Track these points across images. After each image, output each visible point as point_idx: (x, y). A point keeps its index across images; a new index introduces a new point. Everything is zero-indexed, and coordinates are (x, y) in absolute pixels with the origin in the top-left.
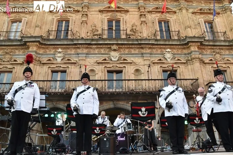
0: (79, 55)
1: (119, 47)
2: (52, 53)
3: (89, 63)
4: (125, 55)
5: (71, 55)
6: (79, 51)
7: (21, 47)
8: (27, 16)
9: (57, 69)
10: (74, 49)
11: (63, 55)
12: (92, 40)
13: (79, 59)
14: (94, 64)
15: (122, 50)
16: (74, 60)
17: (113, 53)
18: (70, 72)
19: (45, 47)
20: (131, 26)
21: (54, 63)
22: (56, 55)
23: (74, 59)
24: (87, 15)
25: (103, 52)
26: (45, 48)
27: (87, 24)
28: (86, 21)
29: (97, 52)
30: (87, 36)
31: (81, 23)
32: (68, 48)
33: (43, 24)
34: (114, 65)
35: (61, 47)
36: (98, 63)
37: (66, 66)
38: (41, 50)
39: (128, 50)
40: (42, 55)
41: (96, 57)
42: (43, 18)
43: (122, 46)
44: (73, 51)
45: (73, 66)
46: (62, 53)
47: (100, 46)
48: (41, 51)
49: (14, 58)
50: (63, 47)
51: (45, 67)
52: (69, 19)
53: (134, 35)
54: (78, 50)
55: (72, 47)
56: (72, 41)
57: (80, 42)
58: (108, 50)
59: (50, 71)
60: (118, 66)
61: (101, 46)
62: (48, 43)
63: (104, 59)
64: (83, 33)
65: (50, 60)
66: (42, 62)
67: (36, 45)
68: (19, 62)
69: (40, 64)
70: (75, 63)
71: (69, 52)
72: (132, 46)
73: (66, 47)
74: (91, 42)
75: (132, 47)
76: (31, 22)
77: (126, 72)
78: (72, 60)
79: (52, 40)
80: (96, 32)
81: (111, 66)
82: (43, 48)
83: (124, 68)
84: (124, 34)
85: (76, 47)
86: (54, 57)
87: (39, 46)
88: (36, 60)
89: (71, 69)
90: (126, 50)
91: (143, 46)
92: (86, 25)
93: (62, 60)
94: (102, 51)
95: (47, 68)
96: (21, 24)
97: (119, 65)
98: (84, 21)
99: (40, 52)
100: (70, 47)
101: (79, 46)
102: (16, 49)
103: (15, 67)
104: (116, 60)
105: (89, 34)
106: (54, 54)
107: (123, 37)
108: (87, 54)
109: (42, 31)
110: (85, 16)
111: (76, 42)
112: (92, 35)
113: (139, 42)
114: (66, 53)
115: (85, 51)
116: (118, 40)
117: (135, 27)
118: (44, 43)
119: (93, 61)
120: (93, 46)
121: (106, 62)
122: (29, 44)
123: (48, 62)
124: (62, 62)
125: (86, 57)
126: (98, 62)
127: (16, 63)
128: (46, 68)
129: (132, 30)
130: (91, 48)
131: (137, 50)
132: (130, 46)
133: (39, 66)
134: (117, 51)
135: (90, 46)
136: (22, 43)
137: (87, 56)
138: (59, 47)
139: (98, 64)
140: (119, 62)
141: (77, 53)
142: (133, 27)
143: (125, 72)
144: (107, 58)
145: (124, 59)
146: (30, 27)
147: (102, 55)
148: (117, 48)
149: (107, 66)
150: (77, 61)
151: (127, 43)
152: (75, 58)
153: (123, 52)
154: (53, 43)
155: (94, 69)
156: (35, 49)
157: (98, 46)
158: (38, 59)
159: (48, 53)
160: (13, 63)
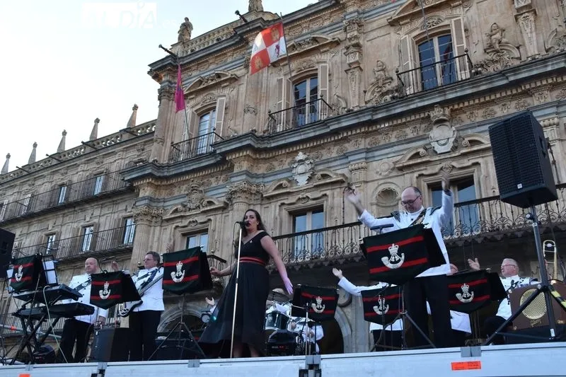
0: (351, 158)
1: (452, 110)
2: (286, 166)
3: (377, 173)
4: (475, 127)
5: (329, 162)
6: (349, 147)
7: (218, 169)
8: (226, 91)
9: (300, 205)
10: (335, 145)
11: (310, 167)
12: (373, 111)
13: (350, 167)
14: (390, 173)
15: (463, 116)
16: (337, 174)
17: (436, 133)
18: (332, 208)
19: (267, 157)
20: (485, 38)
21: (291, 191)
22: (294, 171)
23: (337, 172)
24: (358, 46)
25: (411, 136)
26: (269, 158)
27: (361, 69)
28: (357, 62)
29: (395, 140)
30: (366, 103)
31: (346, 71)
32: (320, 145)
33: (260, 101)
34: (443, 164)
35: (305, 147)
36: (401, 169)
37: (320, 195)
38: (260, 165)
39: (484, 110)
40: (264, 176)
41: (394, 152)
42: (260, 86)
43: (461, 105)
44: (334, 152)
45: (338, 190)
46: (307, 162)
47: (399, 122)
48: (262, 169)
49: (208, 198)
50: (308, 146)
51: (273, 206)
52: (317, 69)
53: (497, 61)
54: (347, 145)
55: (329, 140)
56: (326, 124)
57: (344, 124)
58: (423, 126)
59: (285, 213)
60: (457, 167)
61: (404, 120)
62: (273, 145)
63: (412, 153)
64: (354, 97)
65: (280, 186)
66: (264, 196)
67: (245, 156)
68: (217, 205)
69: (262, 200)
70: (342, 182)
71: (325, 155)
72: (493, 97)
73: (315, 144)
74: (372, 115)
75: (493, 100)
76: (236, 102)
77: (482, 177)
78: (331, 175)
79: (281, 134)
80: (387, 85)
81: (437, 169)
82: (265, 159)
83: (475, 168)
84: (465, 66)
85: (339, 140)
86: (292, 176)
87: (254, 157)
88: (251, 194)
89: (333, 198)
90: (476, 112)
91: (528, 87)
92: (357, 73)
93: (310, 179)
94: (409, 132)
95: (278, 208)
96: (215, 114)
97: (461, 161)
98: (351, 63)
99: (260, 172)
100: (326, 141)
101: (345, 135)
102: (211, 175)
103: (211, 218)
104: (448, 148)
105: (368, 96)
106: (290, 170)
107: (463, 75)
108: (368, 151)
109: (259, 120)
110: (352, 49)
111: (336, 126)
112: (378, 95)
113: (512, 78)
114: (317, 160)
115: (364, 143)
116: (445, 92)
117: (498, 36)
118: (263, 146)
119: (386, 167)
120: (383, 126)
121: (419, 161)
122: (230, 158)
123: (277, 192)
124: (311, 185)
125: (366, 158)
126: (397, 166)
127: (212, 207)
128: (275, 207)
129: (489, 48)
130: (377, 132)
131: (513, 104)
132: (488, 99)
133: (259, 206)
134: (447, 123)
135: (374, 128)
136: (218, 159)
137: (370, 155)
138: (298, 148)
139: (400, 173)
140: (457, 154)
141: (344, 155)
142: (493, 37)
143: (479, 178)
144: (422, 151)
145: (470, 141)
146: (234, 117)
147: (408, 143)
148: (444, 115)
149: (424, 172)
150: (343, 175)
151: (475, 90)
152: (339, 167)
153: (468, 122)
154: (283, 142)
155: (393, 187)
156: (245, 166)
157: (395, 123)
158: (255, 189)
159: (277, 169)
160: (206, 209)
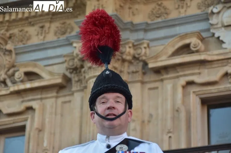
21: (209, 58)
22: (214, 20)
40: (147, 28)
48: (141, 14)
49: (25, 66)
51: (168, 85)
59: (195, 102)
65: (186, 49)
66: (151, 65)
68: (47, 80)
69: (144, 74)
86: (208, 30)
88: (124, 61)
95: (180, 90)
99: (138, 19)
103: (35, 104)
106: (206, 18)
123: (178, 60)
127: (36, 84)
128: (174, 88)
133: (139, 85)
158: (132, 51)
159: (174, 15)
160: (22, 87)
